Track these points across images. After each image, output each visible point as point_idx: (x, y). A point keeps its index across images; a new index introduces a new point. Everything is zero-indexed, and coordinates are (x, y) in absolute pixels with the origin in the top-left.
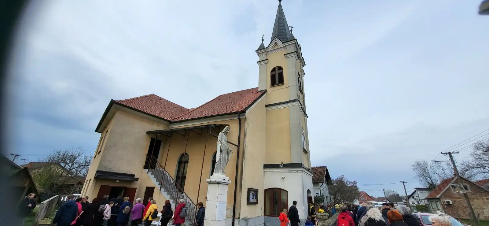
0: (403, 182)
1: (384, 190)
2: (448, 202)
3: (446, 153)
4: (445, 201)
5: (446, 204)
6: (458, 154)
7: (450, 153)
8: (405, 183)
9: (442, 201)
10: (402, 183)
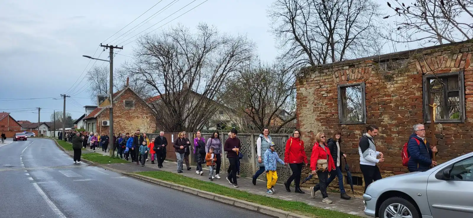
0: (65, 96)
1: (39, 110)
2: (105, 123)
3: (107, 47)
4: (103, 121)
5: (103, 125)
6: (122, 49)
7: (112, 47)
8: (66, 98)
9: (99, 122)
10: (63, 98)
